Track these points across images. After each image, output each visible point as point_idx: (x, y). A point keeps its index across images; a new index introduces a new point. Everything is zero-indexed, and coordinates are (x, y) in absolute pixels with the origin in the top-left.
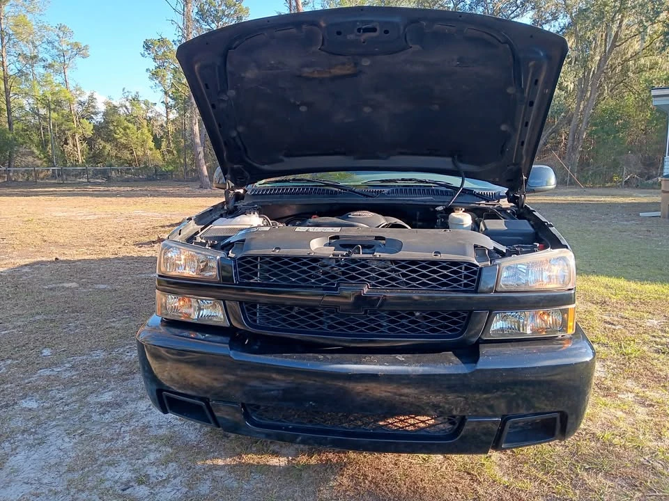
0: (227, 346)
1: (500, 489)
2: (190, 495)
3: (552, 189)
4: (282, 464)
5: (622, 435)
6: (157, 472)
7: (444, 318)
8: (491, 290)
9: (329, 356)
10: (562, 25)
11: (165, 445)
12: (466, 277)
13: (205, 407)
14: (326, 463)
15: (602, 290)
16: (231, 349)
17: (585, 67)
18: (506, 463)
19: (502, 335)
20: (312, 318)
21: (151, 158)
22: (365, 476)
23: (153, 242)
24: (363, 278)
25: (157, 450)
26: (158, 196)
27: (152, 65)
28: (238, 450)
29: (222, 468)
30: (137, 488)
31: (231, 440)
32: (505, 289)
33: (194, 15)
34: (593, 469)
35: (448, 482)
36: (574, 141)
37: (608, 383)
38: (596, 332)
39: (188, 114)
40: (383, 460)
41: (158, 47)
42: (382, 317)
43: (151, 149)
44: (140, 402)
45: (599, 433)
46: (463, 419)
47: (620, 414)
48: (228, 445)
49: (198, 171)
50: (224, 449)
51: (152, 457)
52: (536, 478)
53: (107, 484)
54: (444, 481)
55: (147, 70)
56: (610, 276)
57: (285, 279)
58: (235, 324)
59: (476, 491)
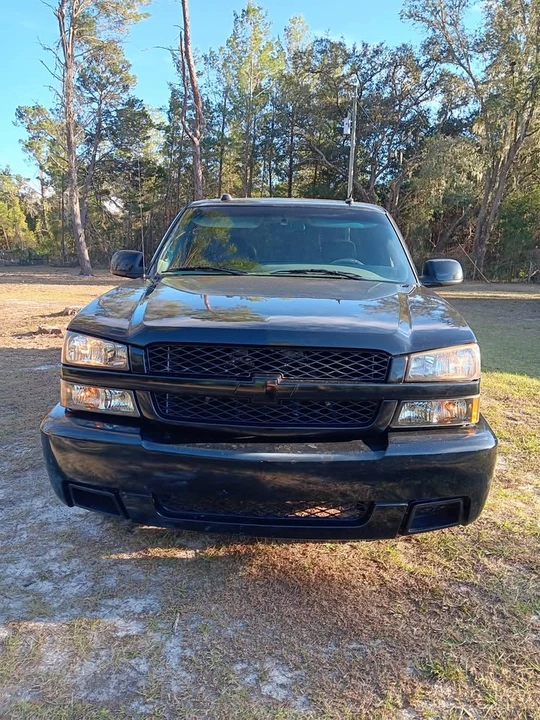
0: (138, 436)
1: (406, 575)
2: (95, 588)
3: (458, 284)
4: (190, 556)
5: (521, 524)
6: (59, 567)
7: (355, 408)
8: (400, 381)
9: (243, 446)
10: (472, 111)
11: (66, 541)
12: (376, 368)
13: (114, 499)
14: (235, 555)
15: (505, 386)
16: (143, 439)
17: (494, 156)
18: (411, 551)
19: (411, 424)
20: (226, 408)
21: (23, 239)
22: (274, 566)
23: (34, 333)
24: (277, 368)
25: (57, 546)
26: (34, 283)
27: (26, 136)
28: (144, 544)
29: (127, 562)
30: (40, 584)
31: (136, 535)
32: (413, 379)
33: (74, 82)
34: (493, 555)
35: (355, 569)
36: (481, 233)
37: (509, 475)
38: (499, 427)
39: (67, 193)
40: (291, 550)
41: (33, 116)
42: (295, 407)
43: (24, 230)
44: (35, 500)
45: (499, 522)
46: (372, 505)
47: (520, 504)
48: (132, 540)
49: (78, 255)
50: (129, 544)
51: (53, 553)
52: (439, 564)
53: (9, 581)
54: (351, 569)
55: (20, 141)
56: (514, 373)
57: (197, 369)
58: (145, 414)
59: (382, 578)
